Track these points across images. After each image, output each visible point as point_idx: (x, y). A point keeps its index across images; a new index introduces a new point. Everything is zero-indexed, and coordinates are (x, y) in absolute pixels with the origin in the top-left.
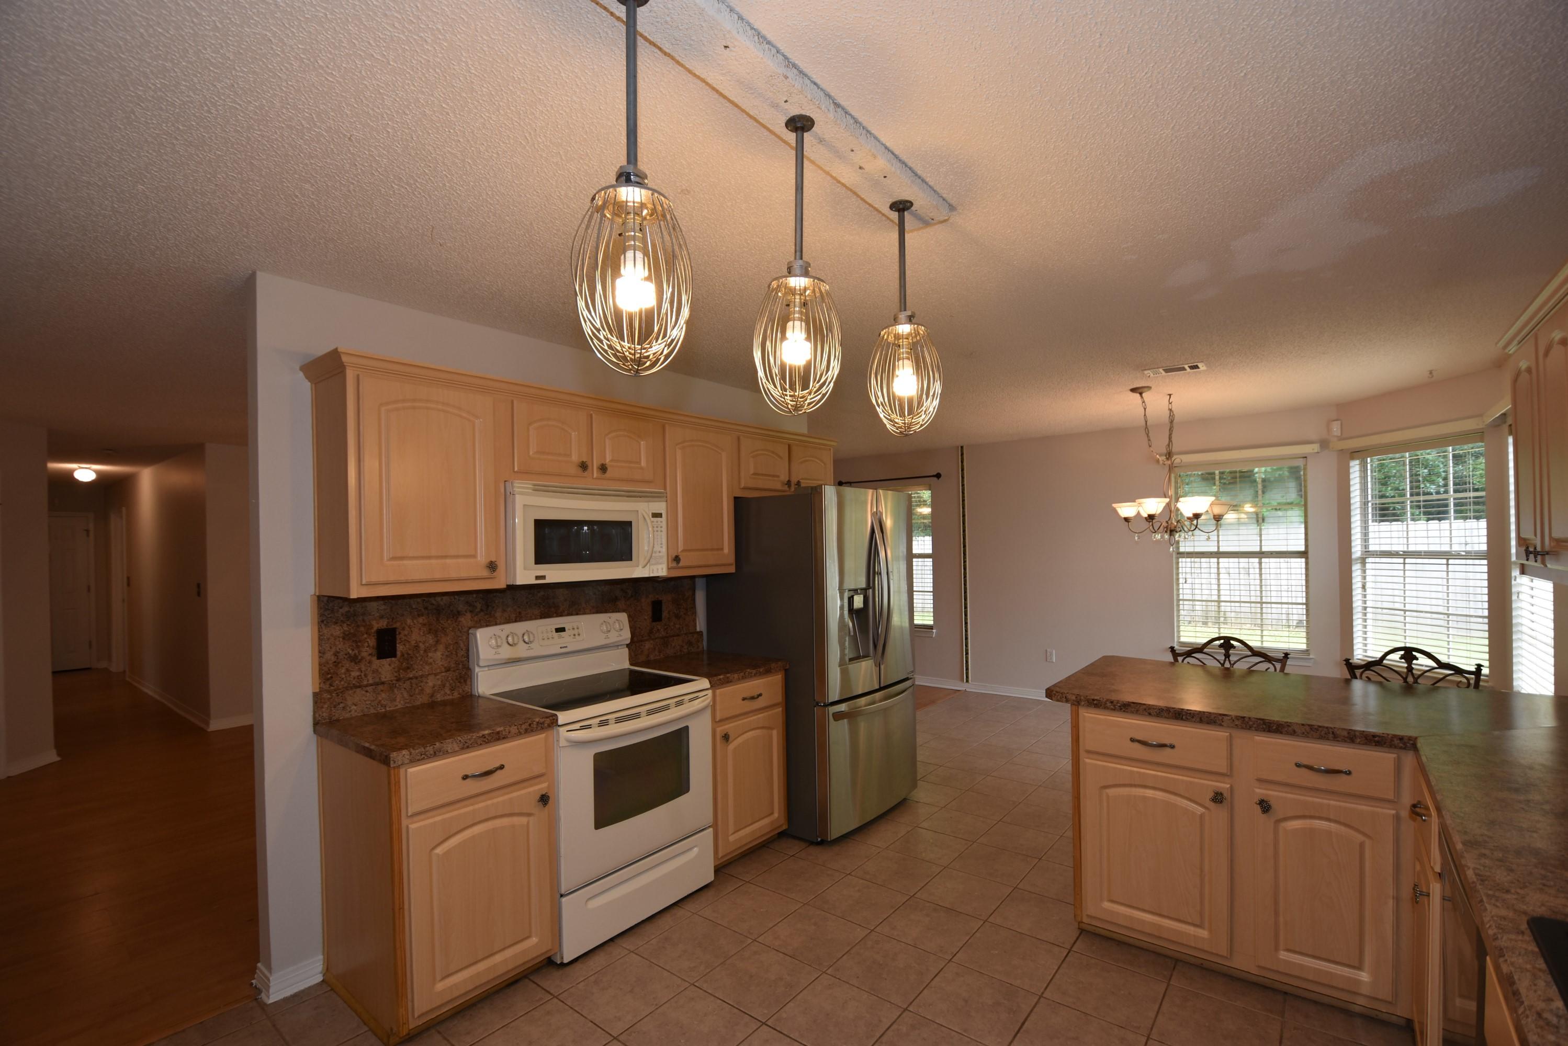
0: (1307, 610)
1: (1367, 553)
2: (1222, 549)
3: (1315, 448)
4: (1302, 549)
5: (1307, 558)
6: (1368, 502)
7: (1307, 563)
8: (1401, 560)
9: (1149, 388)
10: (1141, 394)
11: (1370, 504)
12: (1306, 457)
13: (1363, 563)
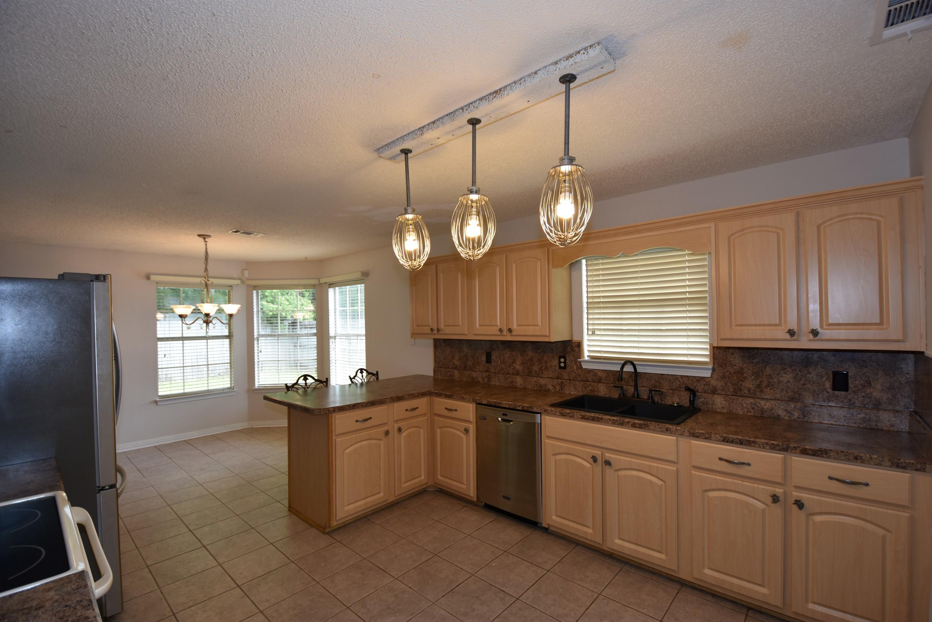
0: (231, 366)
1: (259, 336)
2: (184, 335)
3: (238, 282)
4: (227, 334)
5: (230, 339)
6: (259, 311)
7: (230, 342)
8: (277, 338)
9: (209, 236)
10: (204, 239)
11: (260, 312)
12: (232, 286)
13: (258, 340)
